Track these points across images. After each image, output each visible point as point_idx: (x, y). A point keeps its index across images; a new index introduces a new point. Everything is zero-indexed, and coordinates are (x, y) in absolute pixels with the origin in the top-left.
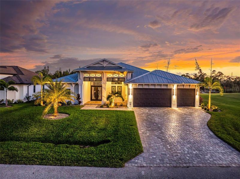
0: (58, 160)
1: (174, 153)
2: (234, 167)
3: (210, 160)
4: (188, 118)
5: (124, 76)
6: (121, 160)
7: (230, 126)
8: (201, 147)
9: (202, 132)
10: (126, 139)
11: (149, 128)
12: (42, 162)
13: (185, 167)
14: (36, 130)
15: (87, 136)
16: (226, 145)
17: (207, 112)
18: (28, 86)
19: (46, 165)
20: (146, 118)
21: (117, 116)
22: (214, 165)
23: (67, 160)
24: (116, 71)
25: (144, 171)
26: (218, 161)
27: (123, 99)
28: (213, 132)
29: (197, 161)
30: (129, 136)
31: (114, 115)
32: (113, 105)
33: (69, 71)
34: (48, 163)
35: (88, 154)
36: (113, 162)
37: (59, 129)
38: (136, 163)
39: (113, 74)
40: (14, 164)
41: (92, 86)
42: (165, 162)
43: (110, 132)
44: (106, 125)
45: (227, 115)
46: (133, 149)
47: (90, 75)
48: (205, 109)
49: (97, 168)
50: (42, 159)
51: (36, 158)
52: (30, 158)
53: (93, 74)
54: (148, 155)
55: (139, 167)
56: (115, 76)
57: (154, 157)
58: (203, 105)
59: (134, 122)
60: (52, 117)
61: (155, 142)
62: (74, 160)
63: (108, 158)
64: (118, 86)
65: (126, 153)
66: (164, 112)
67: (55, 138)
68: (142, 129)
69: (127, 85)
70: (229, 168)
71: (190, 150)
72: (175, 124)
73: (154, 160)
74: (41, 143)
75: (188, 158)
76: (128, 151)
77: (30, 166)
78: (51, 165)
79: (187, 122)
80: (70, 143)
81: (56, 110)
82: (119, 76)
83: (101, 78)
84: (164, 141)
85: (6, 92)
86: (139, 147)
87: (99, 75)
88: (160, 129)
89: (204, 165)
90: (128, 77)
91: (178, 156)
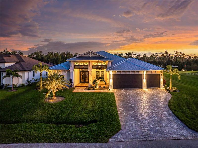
0: (61, 138)
1: (143, 129)
2: (182, 139)
3: (168, 134)
4: (154, 99)
5: (106, 64)
6: (106, 136)
7: (184, 105)
8: (162, 124)
9: (163, 111)
10: (108, 119)
11: (126, 108)
12: (50, 141)
13: (150, 140)
14: (40, 113)
15: (80, 117)
16: (179, 122)
17: (168, 92)
18: (29, 72)
19: (53, 143)
20: (123, 99)
21: (102, 98)
22: (170, 139)
23: (67, 138)
24: (99, 61)
25: (122, 145)
26: (172, 135)
27: (105, 82)
28: (172, 111)
29: (158, 136)
30: (111, 116)
31: (99, 97)
32: (98, 87)
33: (59, 53)
34: (55, 141)
35: (82, 132)
36: (100, 139)
37: (58, 111)
38: (117, 139)
39: (97, 63)
40: (29, 143)
41: (80, 71)
42: (136, 137)
43: (97, 113)
44: (94, 107)
45: (183, 95)
46: (114, 128)
47: (79, 64)
48: (168, 90)
49: (89, 144)
50: (50, 139)
51: (45, 138)
52: (41, 138)
53: (81, 63)
54: (125, 132)
55: (119, 142)
56: (99, 64)
57: (129, 133)
58: (166, 87)
59: (114, 104)
60: (52, 101)
61: (130, 120)
62: (73, 138)
63: (97, 135)
64: (101, 71)
65: (109, 131)
66: (137, 93)
67: (56, 119)
68: (121, 110)
69: (109, 72)
70: (180, 140)
71: (154, 127)
72: (145, 104)
73: (129, 135)
74: (46, 124)
75: (152, 133)
76: (111, 129)
77: (41, 144)
78: (57, 143)
79: (153, 102)
80: (68, 123)
81: (54, 95)
82: (102, 64)
83: (88, 66)
84: (136, 119)
85: (12, 78)
86: (119, 126)
87: (86, 64)
88: (133, 109)
89: (163, 139)
90: (109, 65)
91: (145, 131)
